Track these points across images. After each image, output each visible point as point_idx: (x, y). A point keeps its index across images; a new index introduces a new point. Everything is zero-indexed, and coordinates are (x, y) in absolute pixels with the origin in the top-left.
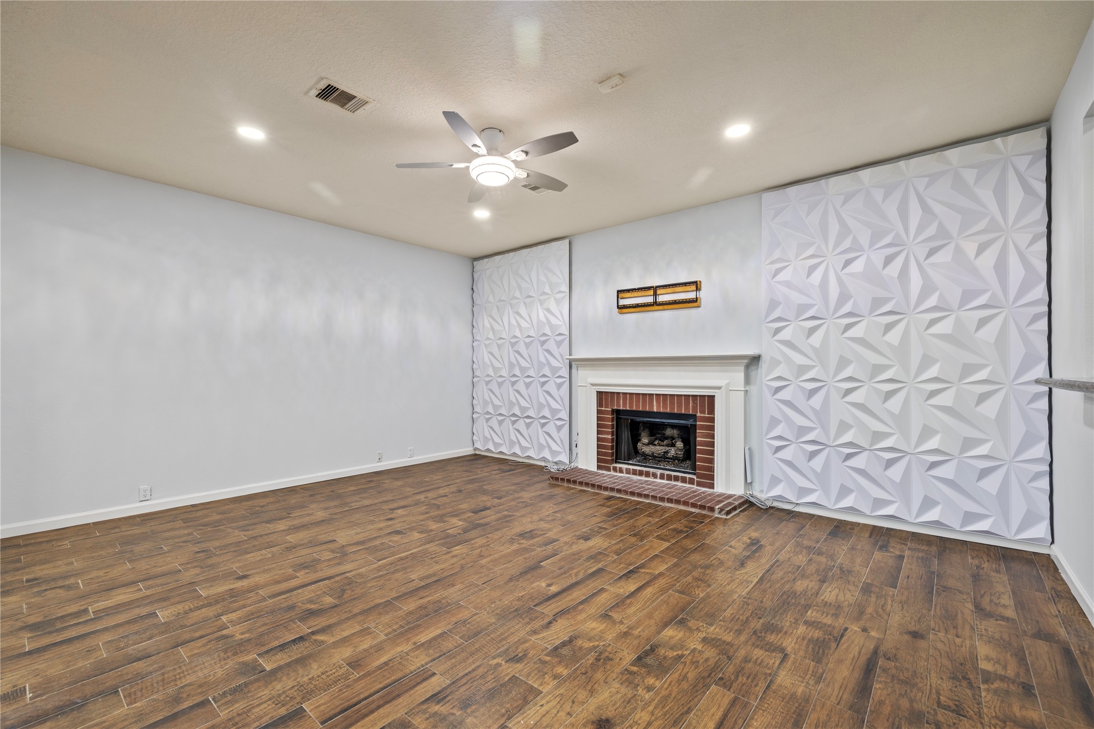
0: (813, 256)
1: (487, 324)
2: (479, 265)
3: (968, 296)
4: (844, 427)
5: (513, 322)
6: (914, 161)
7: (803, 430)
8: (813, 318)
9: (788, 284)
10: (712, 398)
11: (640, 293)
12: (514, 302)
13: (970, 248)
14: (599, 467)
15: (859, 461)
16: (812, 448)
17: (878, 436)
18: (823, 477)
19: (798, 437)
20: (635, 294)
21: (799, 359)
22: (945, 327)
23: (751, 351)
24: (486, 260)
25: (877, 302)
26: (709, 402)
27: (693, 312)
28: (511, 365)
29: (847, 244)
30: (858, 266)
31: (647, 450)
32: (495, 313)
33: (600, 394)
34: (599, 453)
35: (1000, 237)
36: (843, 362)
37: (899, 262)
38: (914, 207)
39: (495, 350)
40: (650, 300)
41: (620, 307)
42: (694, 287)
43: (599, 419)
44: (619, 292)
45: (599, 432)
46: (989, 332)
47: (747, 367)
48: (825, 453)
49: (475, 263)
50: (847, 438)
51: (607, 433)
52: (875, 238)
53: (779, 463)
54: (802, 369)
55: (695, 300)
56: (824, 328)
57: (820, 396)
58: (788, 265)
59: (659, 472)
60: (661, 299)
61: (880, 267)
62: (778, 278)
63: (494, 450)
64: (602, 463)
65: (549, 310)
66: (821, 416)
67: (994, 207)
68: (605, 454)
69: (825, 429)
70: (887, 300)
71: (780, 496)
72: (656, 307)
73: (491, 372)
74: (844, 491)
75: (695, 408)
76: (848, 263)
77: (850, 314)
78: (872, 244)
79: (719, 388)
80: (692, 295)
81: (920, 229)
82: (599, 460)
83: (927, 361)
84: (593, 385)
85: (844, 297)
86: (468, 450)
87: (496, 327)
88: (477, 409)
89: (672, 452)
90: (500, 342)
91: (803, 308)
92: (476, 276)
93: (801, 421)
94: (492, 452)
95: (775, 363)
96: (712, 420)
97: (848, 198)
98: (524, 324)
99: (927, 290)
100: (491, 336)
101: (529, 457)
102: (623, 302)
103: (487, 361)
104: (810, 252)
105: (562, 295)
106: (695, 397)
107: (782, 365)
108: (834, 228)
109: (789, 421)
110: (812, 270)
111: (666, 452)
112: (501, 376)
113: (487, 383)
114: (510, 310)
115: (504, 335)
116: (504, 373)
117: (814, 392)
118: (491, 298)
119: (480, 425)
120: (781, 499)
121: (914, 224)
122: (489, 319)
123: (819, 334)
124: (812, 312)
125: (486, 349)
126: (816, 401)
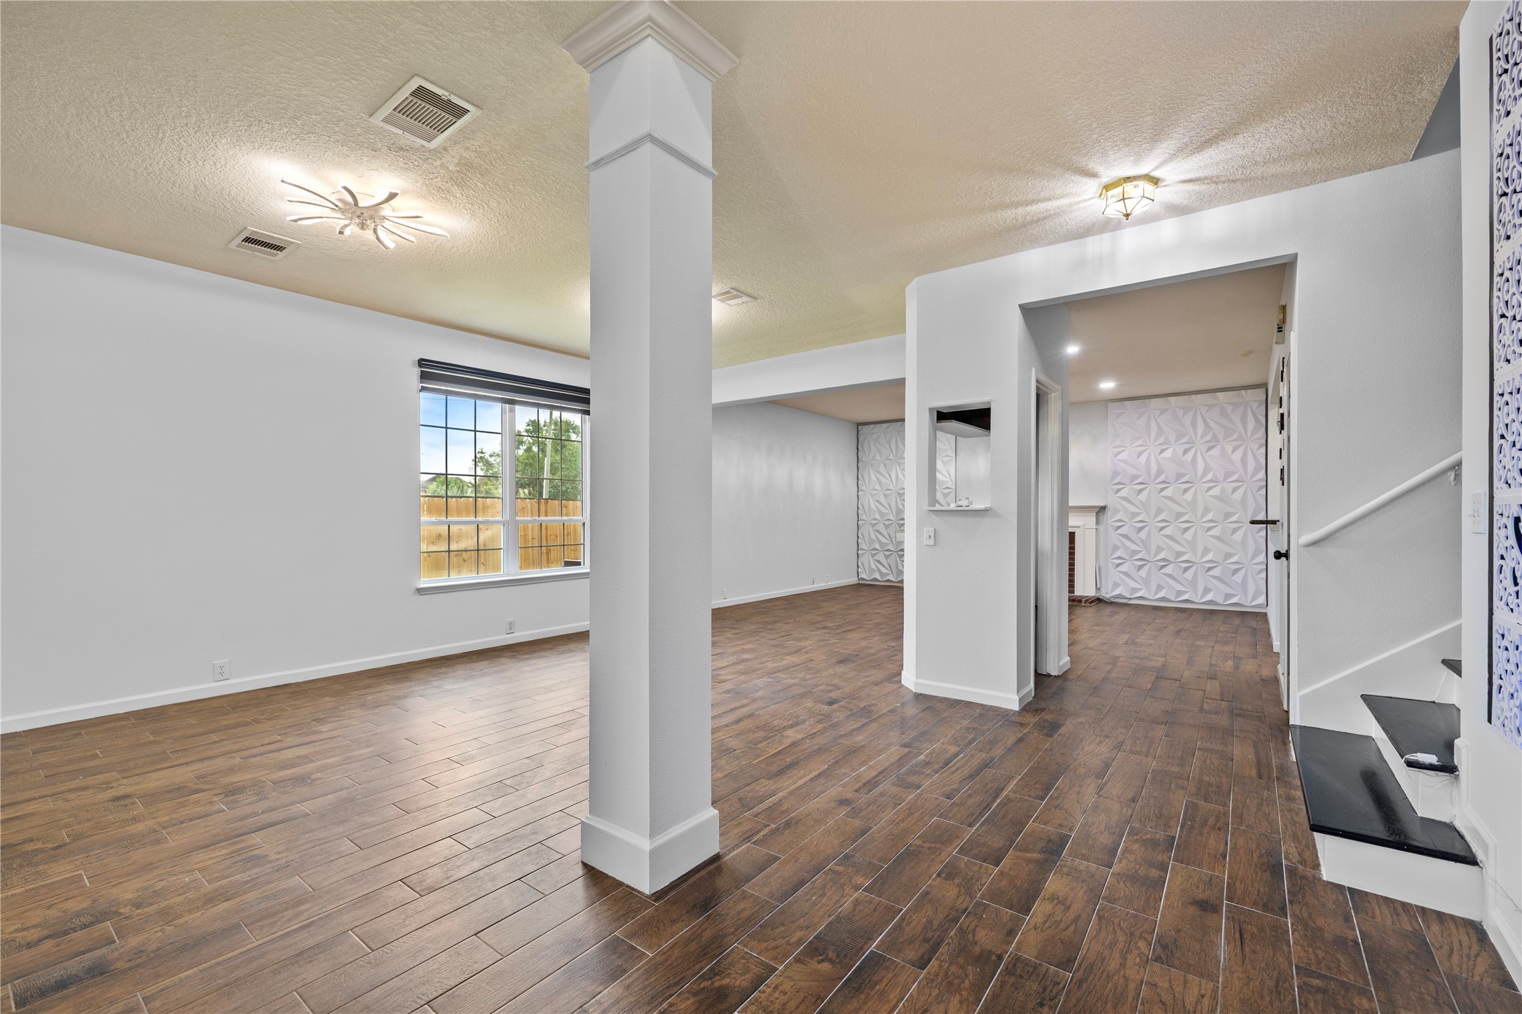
0: (1141, 446)
1: (873, 477)
2: (864, 430)
3: (1228, 474)
4: (1159, 550)
6: (1200, 396)
7: (1135, 552)
8: (1141, 483)
9: (1125, 462)
10: (1073, 534)
13: (1229, 448)
15: (1168, 570)
16: (1139, 563)
17: (1179, 554)
18: (1146, 581)
19: (1131, 557)
21: (1132, 509)
22: (1216, 492)
23: (1102, 504)
24: (872, 426)
25: (1179, 476)
26: (1071, 536)
29: (1162, 440)
30: (1168, 454)
32: (882, 469)
35: (1242, 445)
36: (1159, 511)
37: (1191, 454)
38: (1200, 420)
39: (882, 499)
46: (1238, 495)
47: (1097, 513)
48: (1148, 566)
49: (860, 427)
50: (1161, 556)
52: (1179, 437)
53: (1119, 574)
54: (1134, 515)
56: (1147, 490)
57: (1145, 531)
58: (1124, 450)
61: (1181, 455)
62: (1118, 457)
63: (880, 579)
66: (1145, 544)
67: (1241, 427)
69: (1148, 552)
70: (1184, 475)
71: (1120, 595)
73: (878, 516)
74: (1160, 588)
76: (1162, 451)
77: (1163, 482)
78: (1176, 441)
79: (1078, 527)
81: (1203, 435)
83: (1206, 510)
85: (1159, 473)
86: (853, 580)
87: (883, 480)
88: (863, 546)
90: (887, 492)
91: (1134, 477)
92: (861, 438)
93: (1133, 547)
94: (879, 581)
95: (1116, 511)
96: (1073, 548)
97: (1163, 412)
99: (1207, 470)
100: (878, 487)
103: (873, 507)
104: (1139, 442)
105: (949, 458)
107: (1121, 512)
108: (1154, 430)
109: (1125, 547)
110: (1140, 453)
112: (888, 520)
113: (873, 525)
114: (898, 467)
115: (891, 487)
116: (891, 517)
117: (1141, 529)
118: (878, 457)
119: (866, 559)
120: (1120, 596)
121: (1199, 432)
122: (877, 474)
123: (1145, 494)
124: (1140, 480)
125: (872, 497)
126: (1143, 534)
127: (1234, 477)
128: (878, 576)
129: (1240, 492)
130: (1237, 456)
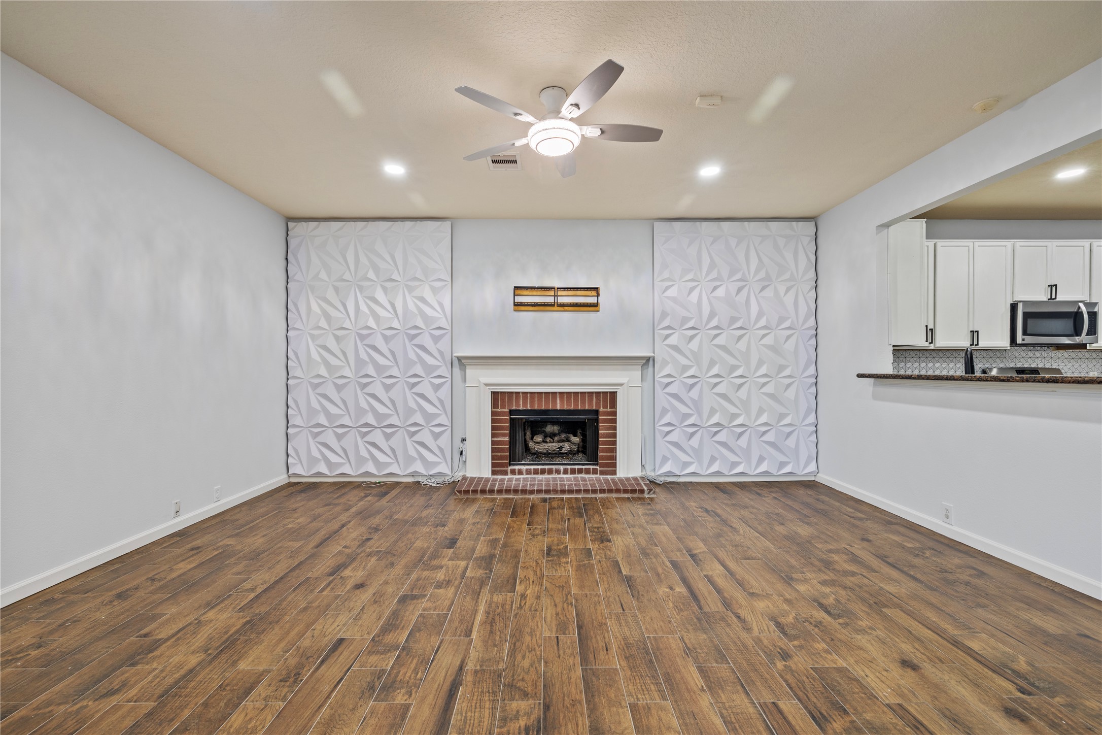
0: (692, 280)
1: (315, 307)
2: (297, 229)
3: (782, 320)
4: (713, 412)
5: (363, 308)
6: (753, 224)
7: (686, 416)
8: (693, 328)
9: (674, 299)
10: (613, 395)
11: (539, 293)
12: (365, 284)
13: (782, 289)
14: (494, 473)
15: (721, 437)
16: (691, 430)
17: (734, 416)
18: (698, 452)
19: (682, 421)
20: (534, 293)
21: (682, 360)
22: (768, 340)
23: (648, 354)
24: (313, 224)
25: (733, 320)
26: (611, 398)
27: (592, 315)
28: (360, 363)
29: (714, 274)
30: (720, 292)
31: (540, 448)
32: (331, 294)
33: (495, 394)
34: (493, 458)
35: (795, 285)
36: (712, 363)
37: (744, 292)
38: (753, 254)
39: (332, 344)
40: (551, 300)
41: (517, 305)
42: (594, 293)
43: (493, 421)
44: (516, 288)
45: (493, 435)
46: (790, 345)
47: (642, 367)
48: (699, 434)
49: (291, 225)
50: (715, 420)
51: (504, 435)
52: (732, 273)
53: (667, 444)
54: (686, 368)
55: (596, 305)
56: (699, 336)
57: (696, 390)
58: (673, 285)
59: (562, 468)
60: (561, 300)
61: (734, 294)
62: (666, 294)
63: (327, 473)
64: (497, 467)
65: (423, 300)
66: (697, 405)
67: (792, 265)
68: (501, 458)
69: (700, 414)
70: (738, 319)
71: (670, 472)
72: (556, 308)
73: (323, 371)
74: (713, 460)
75: (598, 404)
76: (715, 288)
77: (717, 327)
78: (729, 277)
79: (621, 385)
80: (593, 300)
81: (757, 271)
82: (493, 465)
83: (760, 363)
84: (487, 385)
85: (712, 315)
86: (281, 479)
87: (334, 313)
88: (295, 420)
89: (566, 447)
90: (340, 333)
91: (685, 320)
92: (293, 243)
93: (684, 410)
94: (325, 476)
95: (665, 363)
96: (615, 414)
98: (382, 313)
99: (760, 314)
100: (323, 323)
101: (391, 474)
102: (519, 299)
103: (315, 355)
104: (690, 276)
105: (442, 284)
106: (598, 393)
107: (670, 365)
108: (706, 261)
109: (675, 410)
110: (692, 290)
111: (561, 448)
112: (343, 377)
113: (315, 386)
114: (358, 294)
115: (347, 324)
116: (347, 372)
117: (692, 386)
118: (323, 275)
119: (301, 442)
120: (669, 474)
121: (753, 268)
122: (319, 301)
123: (696, 341)
124: (691, 324)
125: (313, 341)
126: (694, 394)
127: (787, 324)
128: (323, 469)
129: (793, 340)
130: (789, 300)
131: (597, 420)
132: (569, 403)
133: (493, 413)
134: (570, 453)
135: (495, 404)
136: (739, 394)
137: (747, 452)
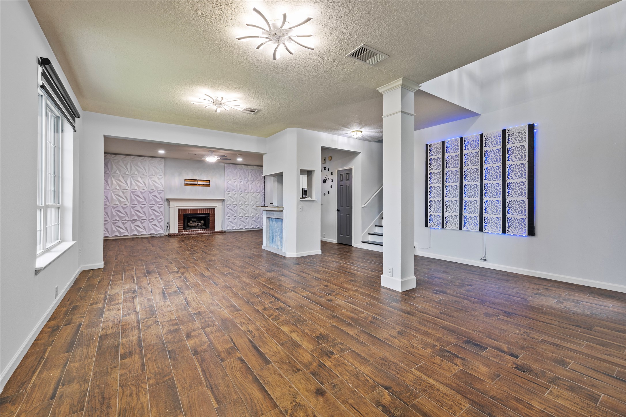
0: (235, 179)
1: (114, 182)
3: (257, 190)
4: (240, 213)
5: (133, 183)
7: (233, 214)
8: (235, 192)
9: (230, 184)
10: (214, 209)
11: (192, 181)
12: (134, 176)
13: (257, 183)
14: (179, 232)
15: (242, 219)
16: (234, 218)
17: (245, 214)
18: (236, 223)
19: (232, 216)
20: (191, 181)
21: (233, 200)
22: (254, 195)
23: (223, 198)
25: (245, 190)
26: (213, 210)
27: (207, 188)
28: (132, 200)
29: (241, 178)
30: (242, 183)
31: (192, 225)
32: (121, 178)
33: (179, 209)
34: (178, 228)
36: (240, 201)
37: (248, 183)
38: (250, 174)
39: (121, 194)
40: (196, 183)
41: (185, 184)
42: (209, 182)
43: (179, 217)
44: (185, 179)
45: (178, 221)
46: (258, 196)
47: (223, 202)
48: (237, 219)
50: (241, 215)
51: (182, 221)
52: (245, 178)
53: (228, 222)
54: (233, 202)
55: (209, 185)
56: (237, 194)
57: (236, 208)
58: (230, 181)
59: (199, 230)
60: (199, 183)
61: (245, 183)
62: (228, 183)
64: (180, 230)
65: (155, 181)
66: (236, 211)
67: (259, 177)
68: (181, 227)
69: (237, 214)
72: (197, 185)
73: (118, 203)
74: (240, 225)
75: (210, 212)
76: (241, 182)
77: (241, 192)
78: (244, 179)
79: (216, 206)
80: (208, 183)
81: (251, 178)
82: (178, 230)
83: (252, 201)
84: (177, 207)
85: (240, 189)
87: (122, 184)
89: (200, 224)
90: (124, 191)
91: (233, 190)
95: (228, 201)
96: (214, 214)
97: (241, 169)
98: (140, 185)
99: (252, 189)
100: (118, 187)
101: (144, 235)
102: (186, 182)
103: (114, 198)
104: (234, 178)
105: (161, 177)
106: (210, 209)
108: (239, 175)
109: (231, 213)
110: (235, 182)
111: (198, 224)
112: (126, 205)
113: (114, 208)
114: (131, 178)
115: (127, 188)
116: (127, 203)
117: (235, 206)
118: (118, 172)
120: (229, 229)
121: (250, 177)
122: (117, 181)
123: (236, 195)
124: (235, 191)
125: (113, 193)
126: (235, 209)
127: (258, 191)
128: (118, 234)
129: (259, 195)
130: (258, 185)
131: (209, 216)
132: (201, 212)
133: (179, 215)
134: (201, 226)
135: (179, 212)
136: (247, 208)
137: (248, 223)
